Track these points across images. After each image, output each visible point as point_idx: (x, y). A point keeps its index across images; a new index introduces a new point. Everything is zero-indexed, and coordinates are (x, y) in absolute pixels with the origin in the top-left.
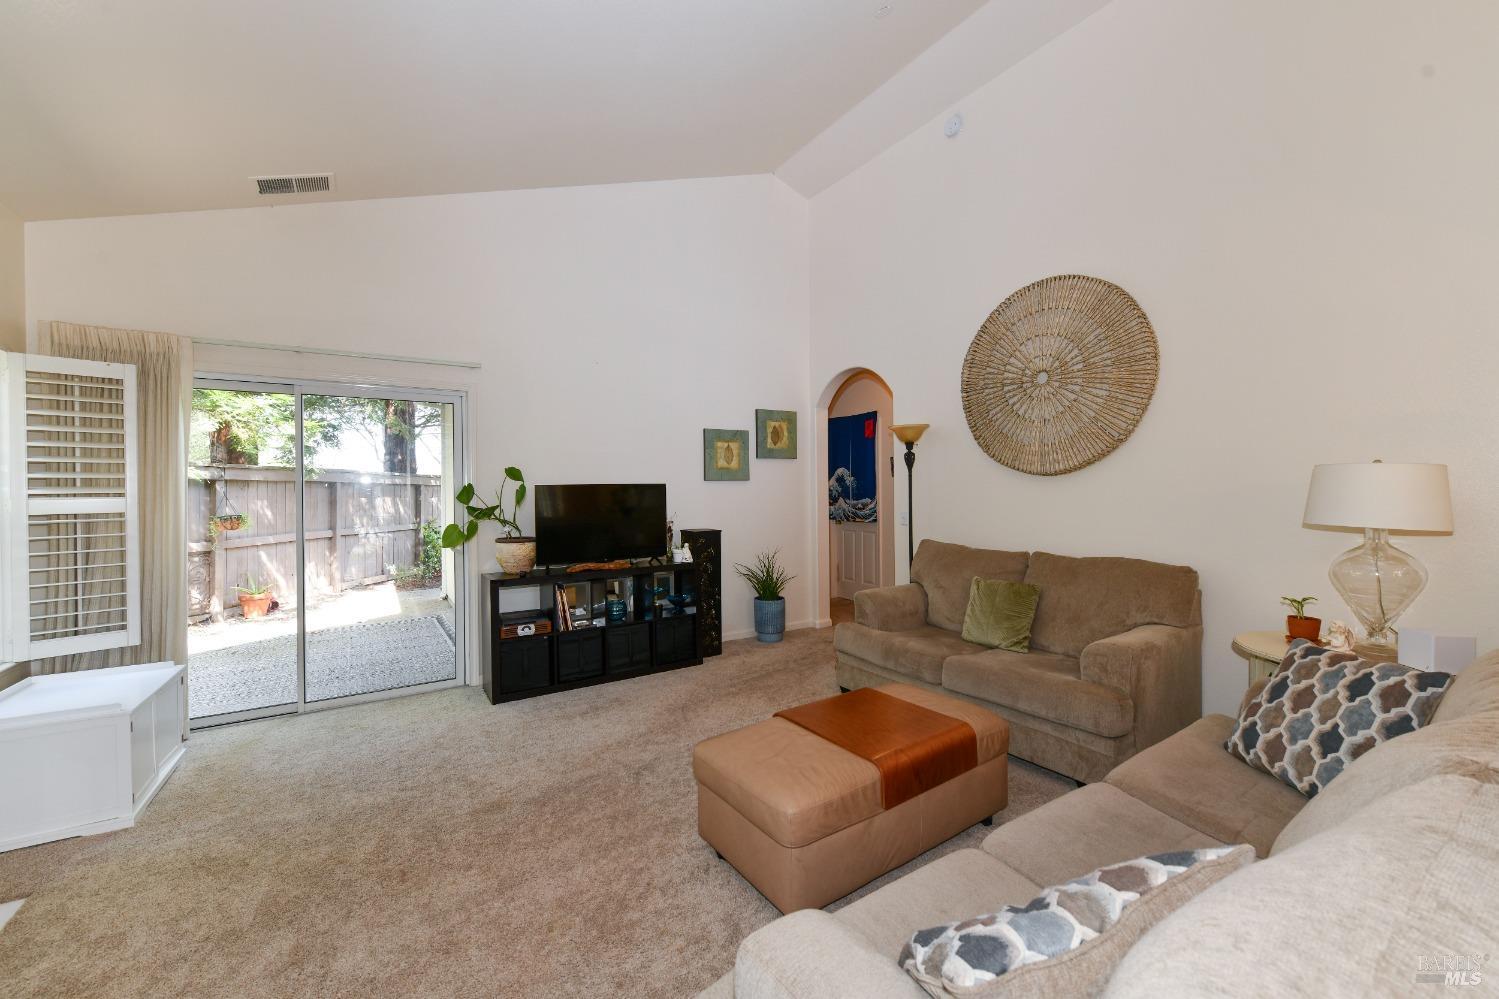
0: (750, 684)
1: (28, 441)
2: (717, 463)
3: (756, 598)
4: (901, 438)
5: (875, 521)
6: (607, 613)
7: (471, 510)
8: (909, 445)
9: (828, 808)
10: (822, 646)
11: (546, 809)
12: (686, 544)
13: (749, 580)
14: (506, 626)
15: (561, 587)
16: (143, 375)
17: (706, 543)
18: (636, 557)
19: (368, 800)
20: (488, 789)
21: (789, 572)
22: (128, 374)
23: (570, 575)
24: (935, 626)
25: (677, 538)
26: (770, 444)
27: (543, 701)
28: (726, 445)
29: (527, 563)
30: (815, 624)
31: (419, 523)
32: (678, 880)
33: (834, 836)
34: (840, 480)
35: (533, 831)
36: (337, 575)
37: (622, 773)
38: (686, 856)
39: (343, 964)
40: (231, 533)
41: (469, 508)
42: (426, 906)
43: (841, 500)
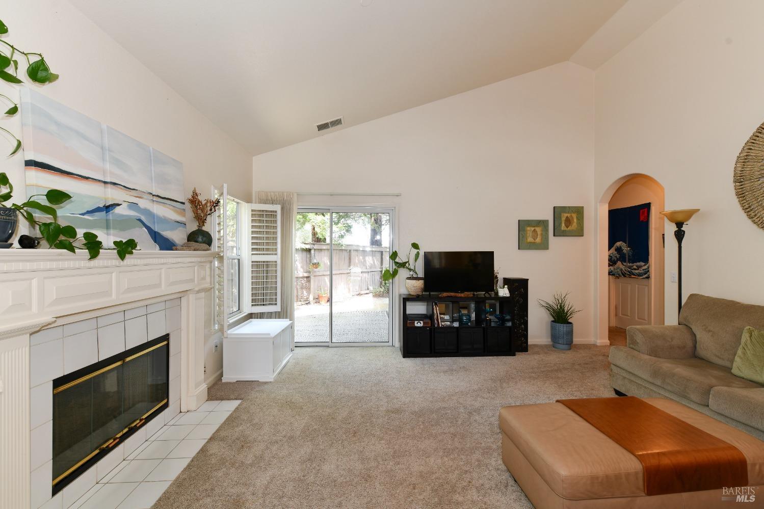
0: (547, 374)
1: (252, 234)
2: (527, 239)
3: (552, 321)
4: (671, 220)
5: (648, 277)
6: (460, 320)
7: (396, 263)
8: (679, 225)
9: (593, 479)
10: (601, 358)
11: (421, 419)
12: (506, 286)
13: (548, 309)
14: (410, 320)
15: (436, 304)
16: (282, 209)
17: (519, 287)
18: (477, 291)
19: (347, 392)
20: (395, 401)
21: (576, 307)
22: (277, 208)
23: (441, 298)
24: (702, 359)
25: (500, 282)
26: (563, 227)
27: (426, 360)
28: (533, 229)
29: (420, 290)
30: (596, 342)
31: (382, 268)
32: (487, 486)
33: (600, 501)
34: (619, 250)
35: (413, 429)
36: (351, 289)
37: (462, 410)
38: (493, 472)
39: (326, 468)
40: (315, 269)
41: (395, 262)
42: (361, 452)
43: (619, 263)
